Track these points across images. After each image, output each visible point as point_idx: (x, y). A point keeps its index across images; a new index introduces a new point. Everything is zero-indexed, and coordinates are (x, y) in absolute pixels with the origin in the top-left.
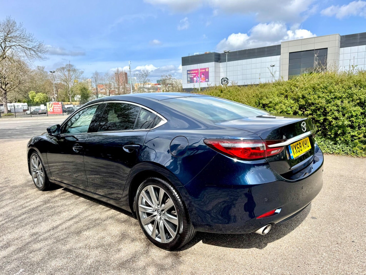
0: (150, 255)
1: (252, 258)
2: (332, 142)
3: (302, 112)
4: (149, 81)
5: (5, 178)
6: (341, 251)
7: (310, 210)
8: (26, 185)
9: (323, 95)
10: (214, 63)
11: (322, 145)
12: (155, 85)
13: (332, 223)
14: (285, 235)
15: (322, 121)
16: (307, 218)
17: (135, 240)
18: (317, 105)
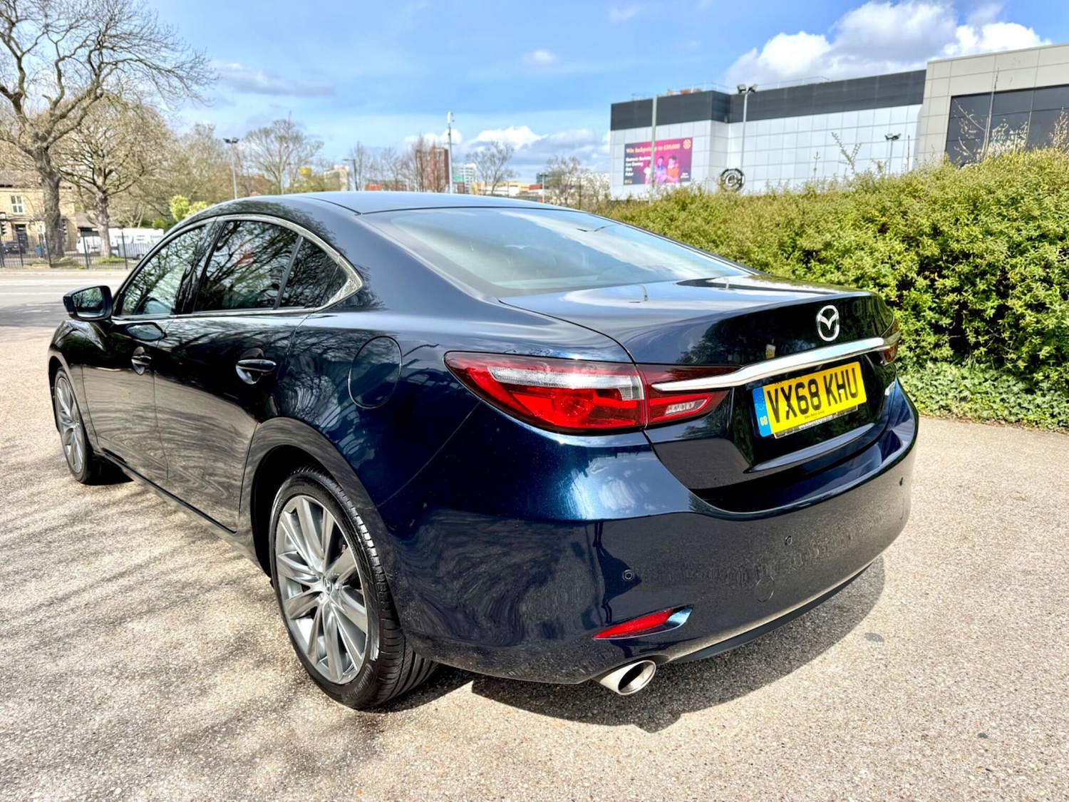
0: (289, 718)
1: (610, 762)
2: (1021, 386)
3: (928, 282)
4: (510, 175)
5: (8, 440)
6: (926, 765)
7: (871, 608)
8: (49, 464)
9: (1001, 227)
10: (709, 123)
11: (984, 393)
12: (532, 187)
13: (929, 661)
14: (751, 689)
15: (991, 312)
16: (849, 637)
17: (269, 661)
18: (978, 261)
